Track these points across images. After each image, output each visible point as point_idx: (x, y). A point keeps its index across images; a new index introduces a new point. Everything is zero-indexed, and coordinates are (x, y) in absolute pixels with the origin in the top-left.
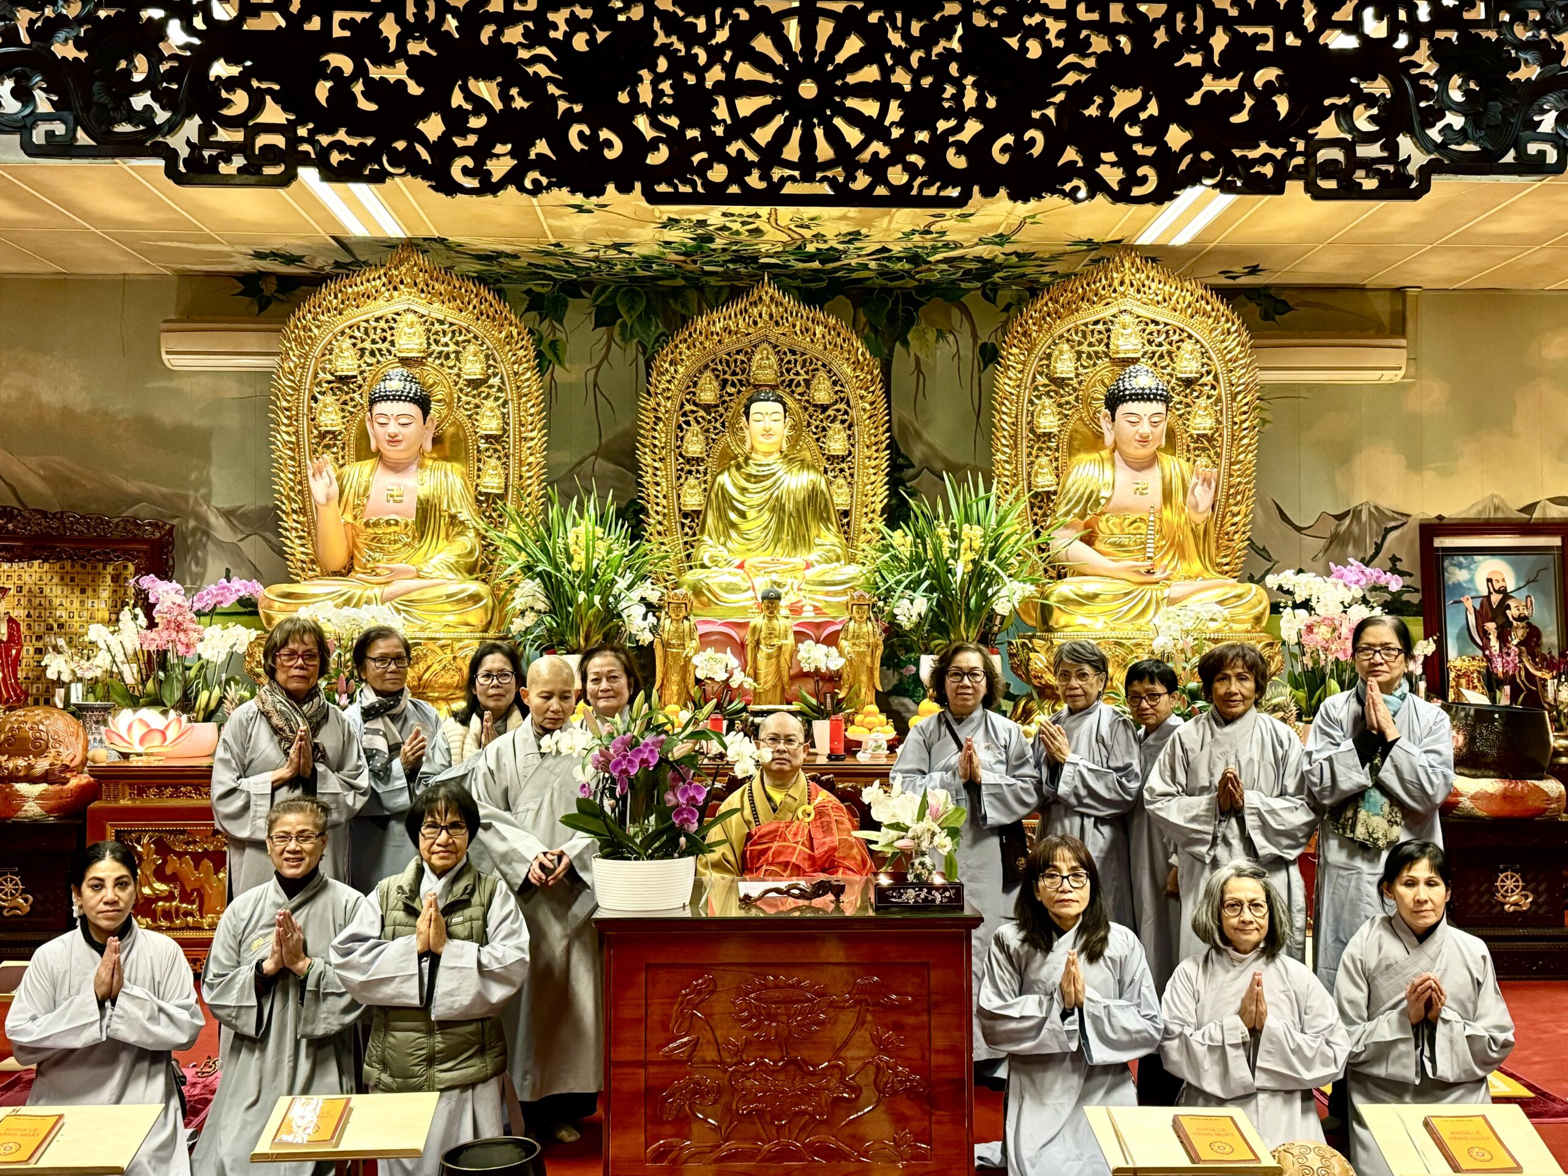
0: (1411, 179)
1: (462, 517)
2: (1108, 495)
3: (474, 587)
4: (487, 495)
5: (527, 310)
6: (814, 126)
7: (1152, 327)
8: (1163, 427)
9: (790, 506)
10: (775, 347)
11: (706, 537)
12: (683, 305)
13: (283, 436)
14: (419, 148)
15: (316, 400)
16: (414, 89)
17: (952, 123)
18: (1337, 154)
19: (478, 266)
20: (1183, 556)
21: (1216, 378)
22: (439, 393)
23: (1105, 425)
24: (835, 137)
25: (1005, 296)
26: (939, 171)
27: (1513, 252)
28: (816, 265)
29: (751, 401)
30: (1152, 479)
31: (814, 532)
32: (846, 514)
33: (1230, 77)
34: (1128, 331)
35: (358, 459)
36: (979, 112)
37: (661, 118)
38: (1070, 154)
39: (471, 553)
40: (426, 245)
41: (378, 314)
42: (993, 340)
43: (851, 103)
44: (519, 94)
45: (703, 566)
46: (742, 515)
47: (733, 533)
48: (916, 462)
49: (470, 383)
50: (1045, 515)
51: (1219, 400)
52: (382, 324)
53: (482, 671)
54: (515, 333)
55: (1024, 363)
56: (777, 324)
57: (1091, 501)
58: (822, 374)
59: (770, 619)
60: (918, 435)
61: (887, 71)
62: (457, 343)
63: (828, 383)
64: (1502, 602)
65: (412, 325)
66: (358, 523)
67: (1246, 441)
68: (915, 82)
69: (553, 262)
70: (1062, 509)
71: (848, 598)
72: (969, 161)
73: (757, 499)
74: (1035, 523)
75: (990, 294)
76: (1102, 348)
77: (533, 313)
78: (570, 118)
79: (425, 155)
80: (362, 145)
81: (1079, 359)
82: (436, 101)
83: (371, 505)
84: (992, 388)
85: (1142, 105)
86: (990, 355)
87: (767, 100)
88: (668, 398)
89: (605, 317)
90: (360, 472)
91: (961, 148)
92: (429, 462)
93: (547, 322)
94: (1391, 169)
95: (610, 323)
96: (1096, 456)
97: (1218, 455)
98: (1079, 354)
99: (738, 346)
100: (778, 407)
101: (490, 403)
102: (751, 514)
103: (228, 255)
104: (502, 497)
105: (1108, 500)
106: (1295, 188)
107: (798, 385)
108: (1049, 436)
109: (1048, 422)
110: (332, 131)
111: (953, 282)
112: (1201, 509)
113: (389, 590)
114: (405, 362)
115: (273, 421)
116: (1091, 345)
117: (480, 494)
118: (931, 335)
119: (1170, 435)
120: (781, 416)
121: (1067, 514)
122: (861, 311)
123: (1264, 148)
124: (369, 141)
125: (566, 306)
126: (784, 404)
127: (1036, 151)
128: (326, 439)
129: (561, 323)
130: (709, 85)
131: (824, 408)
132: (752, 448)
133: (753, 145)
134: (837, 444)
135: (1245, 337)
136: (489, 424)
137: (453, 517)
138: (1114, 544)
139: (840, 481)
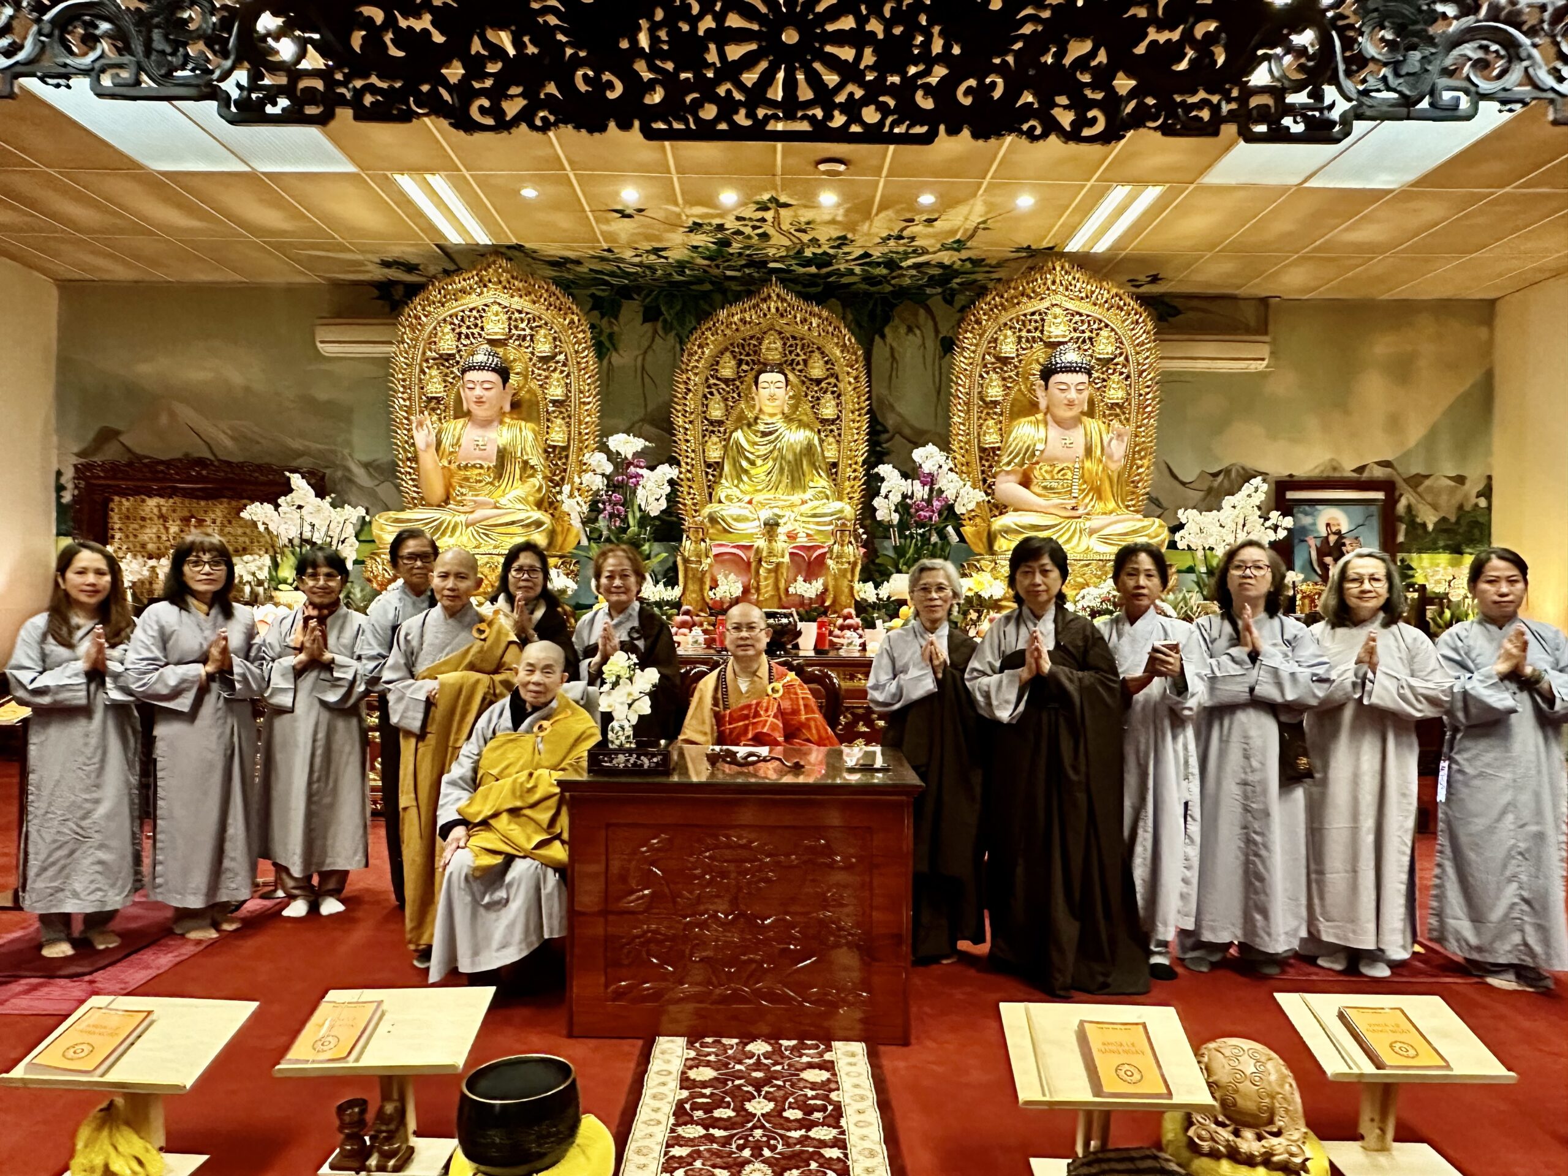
0: (1333, 124)
1: (532, 462)
2: (1040, 446)
3: (538, 515)
4: (554, 447)
5: (592, 309)
6: (796, 69)
7: (1077, 318)
8: (1085, 395)
9: (790, 457)
10: (780, 333)
11: (723, 481)
12: (711, 306)
13: (400, 402)
14: (442, 91)
15: (424, 373)
16: (438, 38)
17: (921, 67)
18: (1266, 100)
19: (550, 272)
20: (1100, 498)
21: (1127, 359)
22: (518, 367)
23: (1040, 393)
24: (814, 80)
25: (960, 300)
26: (908, 111)
27: (1360, 261)
28: (813, 270)
29: (760, 372)
30: (1077, 437)
31: (808, 478)
32: (835, 465)
33: (1172, 29)
34: (1058, 320)
35: (456, 417)
36: (945, 58)
37: (658, 63)
38: (1028, 98)
39: (540, 489)
40: (509, 253)
41: (471, 306)
42: (950, 334)
43: (829, 49)
44: (531, 41)
45: (720, 502)
46: (753, 463)
47: (745, 478)
48: (890, 428)
49: (543, 359)
50: (991, 466)
51: (1128, 377)
52: (475, 313)
53: (516, 565)
54: (576, 319)
55: (976, 345)
56: (782, 316)
57: (1030, 453)
58: (817, 355)
59: (770, 541)
60: (892, 408)
61: (862, 21)
62: (532, 328)
63: (821, 362)
64: (1337, 542)
65: (497, 314)
66: (453, 466)
67: (1149, 409)
68: (887, 31)
69: (608, 267)
70: (1005, 460)
71: (832, 527)
72: (935, 102)
73: (763, 450)
74: (983, 472)
75: (949, 298)
76: (1038, 334)
77: (596, 313)
78: (576, 62)
79: (446, 96)
80: (391, 87)
81: (1019, 342)
82: (457, 49)
83: (462, 453)
84: (951, 366)
85: (1093, 54)
86: (948, 346)
87: (754, 47)
88: (696, 374)
89: (651, 315)
90: (454, 427)
91: (928, 90)
92: (507, 420)
93: (605, 320)
94: (1317, 114)
95: (657, 320)
96: (1032, 418)
97: (1128, 420)
98: (1020, 338)
99: (751, 333)
100: (781, 377)
101: (556, 375)
102: (759, 462)
103: (360, 263)
104: (566, 448)
105: (1042, 452)
106: (1229, 130)
107: (798, 364)
108: (995, 403)
109: (995, 392)
110: (367, 76)
111: (921, 287)
112: (1116, 458)
113: (471, 517)
114: (491, 342)
115: (391, 389)
116: (1029, 331)
117: (550, 446)
118: (903, 330)
119: (1091, 403)
120: (783, 385)
121: (1009, 463)
122: (848, 311)
123: (1202, 95)
124: (398, 85)
125: (620, 306)
126: (786, 376)
127: (997, 94)
128: (433, 403)
129: (616, 318)
130: (701, 33)
131: (818, 382)
132: (761, 410)
133: (741, 87)
134: (828, 410)
135: (1150, 326)
136: (556, 392)
137: (526, 463)
138: (1045, 488)
139: (831, 439)
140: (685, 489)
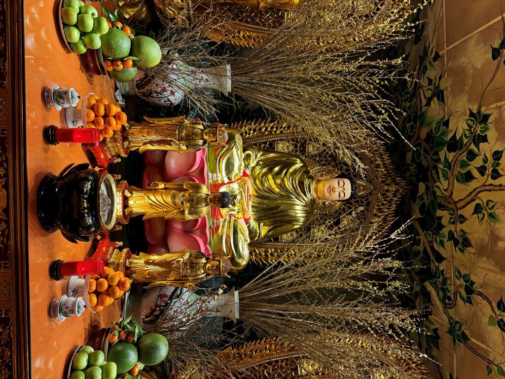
29: (349, 179)
32: (276, 240)
56: (383, 195)
100: (348, 196)
120: (341, 198)
140: (253, 126)
